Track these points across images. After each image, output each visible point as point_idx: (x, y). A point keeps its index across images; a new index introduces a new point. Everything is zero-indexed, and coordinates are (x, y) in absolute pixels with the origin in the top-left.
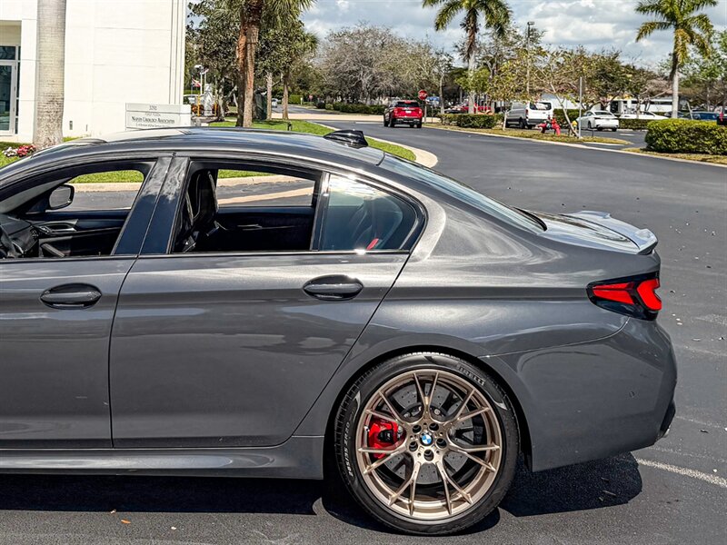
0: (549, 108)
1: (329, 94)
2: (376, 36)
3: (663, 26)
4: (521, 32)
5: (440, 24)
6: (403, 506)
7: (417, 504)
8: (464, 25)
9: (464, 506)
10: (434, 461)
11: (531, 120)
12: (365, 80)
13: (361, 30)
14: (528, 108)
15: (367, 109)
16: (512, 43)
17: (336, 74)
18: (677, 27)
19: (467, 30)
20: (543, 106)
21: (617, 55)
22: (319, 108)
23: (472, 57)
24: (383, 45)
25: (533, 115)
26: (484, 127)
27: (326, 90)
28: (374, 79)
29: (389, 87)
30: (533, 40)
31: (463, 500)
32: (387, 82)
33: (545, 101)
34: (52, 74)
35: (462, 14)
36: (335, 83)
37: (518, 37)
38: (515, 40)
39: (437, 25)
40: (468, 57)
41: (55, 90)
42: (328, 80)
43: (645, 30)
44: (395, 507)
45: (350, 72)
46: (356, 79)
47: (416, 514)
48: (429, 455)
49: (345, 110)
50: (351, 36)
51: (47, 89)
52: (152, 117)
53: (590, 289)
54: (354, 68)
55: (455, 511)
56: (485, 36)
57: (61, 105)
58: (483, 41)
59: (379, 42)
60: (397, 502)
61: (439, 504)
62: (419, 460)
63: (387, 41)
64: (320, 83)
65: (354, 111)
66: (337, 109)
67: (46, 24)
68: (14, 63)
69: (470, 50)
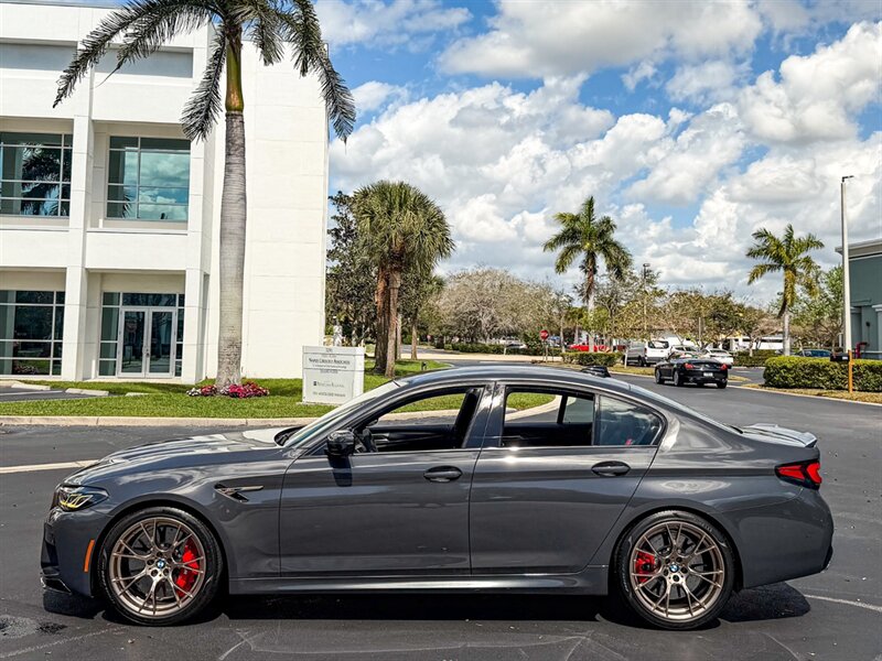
0: (667, 347)
1: (447, 334)
2: (495, 278)
3: (772, 267)
4: (637, 273)
5: (561, 267)
6: (662, 611)
7: (669, 610)
8: (583, 267)
9: (702, 610)
10: (679, 582)
11: (650, 359)
12: (485, 321)
13: (480, 271)
14: (647, 347)
15: (487, 348)
16: (629, 284)
17: (456, 315)
18: (786, 268)
19: (586, 272)
20: (661, 345)
21: (729, 295)
22: (438, 348)
23: (592, 298)
24: (501, 285)
25: (651, 353)
27: (444, 330)
28: (493, 318)
29: (508, 327)
30: (649, 281)
31: (700, 607)
32: (506, 323)
33: (661, 339)
34: (232, 320)
35: (581, 257)
36: (454, 324)
37: (635, 278)
38: (631, 282)
39: (558, 267)
40: (588, 297)
41: (234, 335)
42: (448, 320)
43: (757, 273)
44: (656, 611)
45: (471, 313)
46: (475, 320)
47: (670, 616)
48: (676, 578)
49: (465, 350)
50: (469, 277)
51: (228, 335)
52: (328, 358)
53: (776, 470)
54: (475, 308)
55: (695, 614)
56: (603, 276)
57: (240, 348)
58: (601, 283)
59: (497, 283)
60: (657, 609)
61: (684, 610)
62: (670, 582)
63: (506, 282)
64: (439, 324)
65: (473, 351)
66: (456, 349)
67: (227, 275)
68: (174, 310)
69: (589, 291)
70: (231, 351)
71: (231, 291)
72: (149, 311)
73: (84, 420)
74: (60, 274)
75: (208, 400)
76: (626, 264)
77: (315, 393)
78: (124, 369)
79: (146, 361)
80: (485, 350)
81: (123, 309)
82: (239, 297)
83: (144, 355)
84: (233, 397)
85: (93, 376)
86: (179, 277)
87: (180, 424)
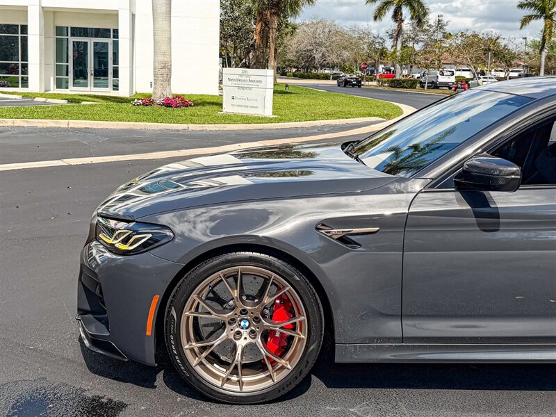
0: (453, 74)
1: (288, 66)
2: (325, 26)
3: (537, 17)
5: (378, 15)
8: (393, 18)
11: (440, 83)
12: (318, 56)
13: (314, 21)
14: (438, 75)
15: (318, 76)
16: (427, 30)
17: (297, 52)
18: (546, 18)
19: (396, 21)
20: (449, 73)
21: (498, 38)
23: (400, 40)
24: (330, 32)
25: (441, 79)
26: (411, 87)
27: (287, 63)
28: (323, 55)
29: (334, 61)
30: (441, 28)
32: (332, 58)
33: (449, 70)
34: (163, 48)
35: (390, 12)
36: (295, 59)
37: (430, 26)
38: (428, 28)
39: (375, 18)
40: (397, 40)
41: (166, 59)
42: (291, 56)
43: (526, 20)
45: (308, 51)
46: (311, 56)
49: (302, 77)
50: (307, 26)
51: (160, 58)
52: (244, 78)
54: (311, 48)
56: (407, 25)
57: (170, 70)
58: (406, 29)
59: (327, 30)
63: (333, 29)
64: (284, 59)
66: (295, 76)
67: (159, 11)
68: (110, 41)
69: (398, 35)
70: (164, 71)
71: (162, 23)
72: (91, 41)
73: (57, 123)
74: (23, 11)
75: (148, 109)
76: (425, 14)
77: (233, 105)
78: (75, 84)
79: (91, 78)
80: (317, 77)
81: (72, 39)
82: (168, 28)
83: (89, 75)
84: (167, 107)
85: (52, 89)
86: (114, 15)
87: (136, 128)
